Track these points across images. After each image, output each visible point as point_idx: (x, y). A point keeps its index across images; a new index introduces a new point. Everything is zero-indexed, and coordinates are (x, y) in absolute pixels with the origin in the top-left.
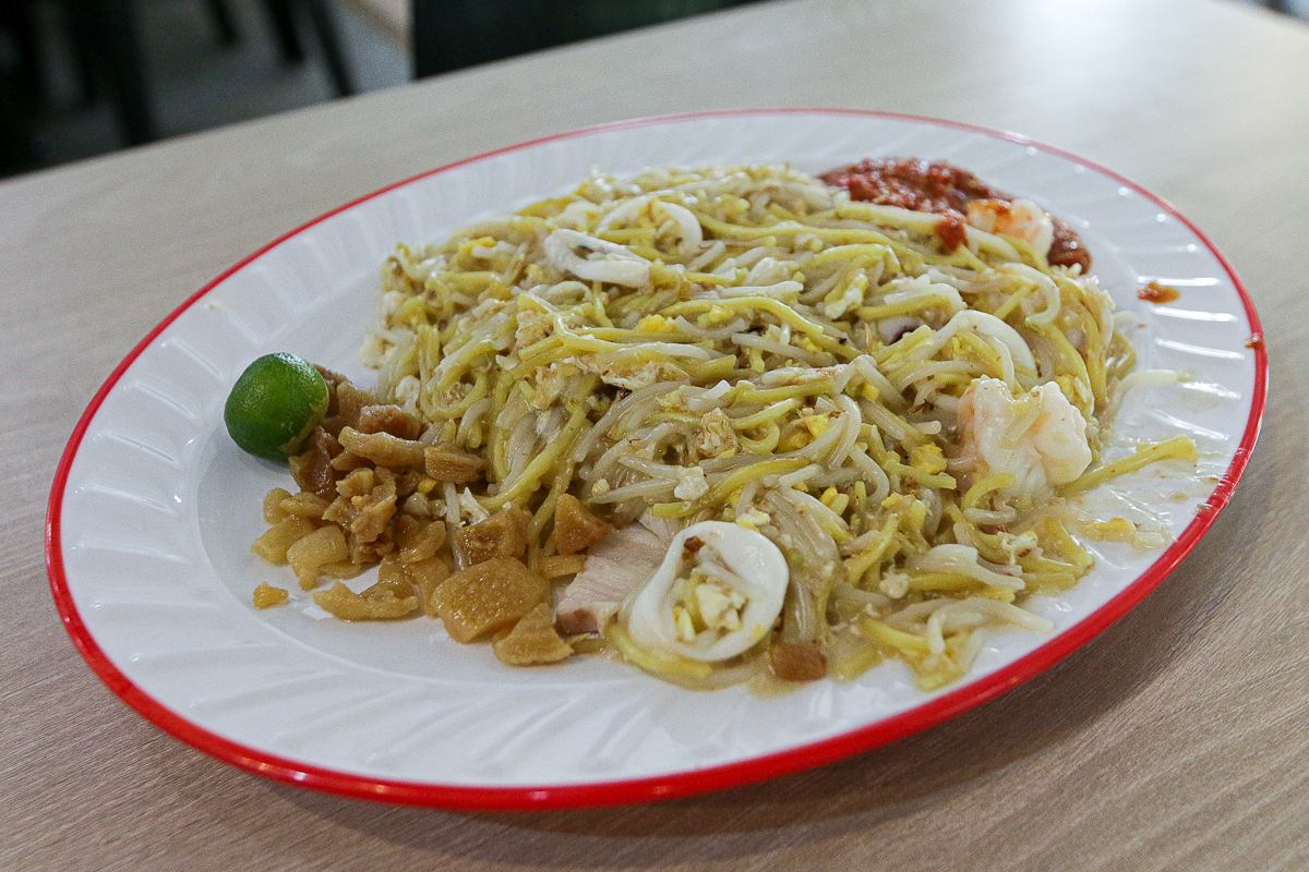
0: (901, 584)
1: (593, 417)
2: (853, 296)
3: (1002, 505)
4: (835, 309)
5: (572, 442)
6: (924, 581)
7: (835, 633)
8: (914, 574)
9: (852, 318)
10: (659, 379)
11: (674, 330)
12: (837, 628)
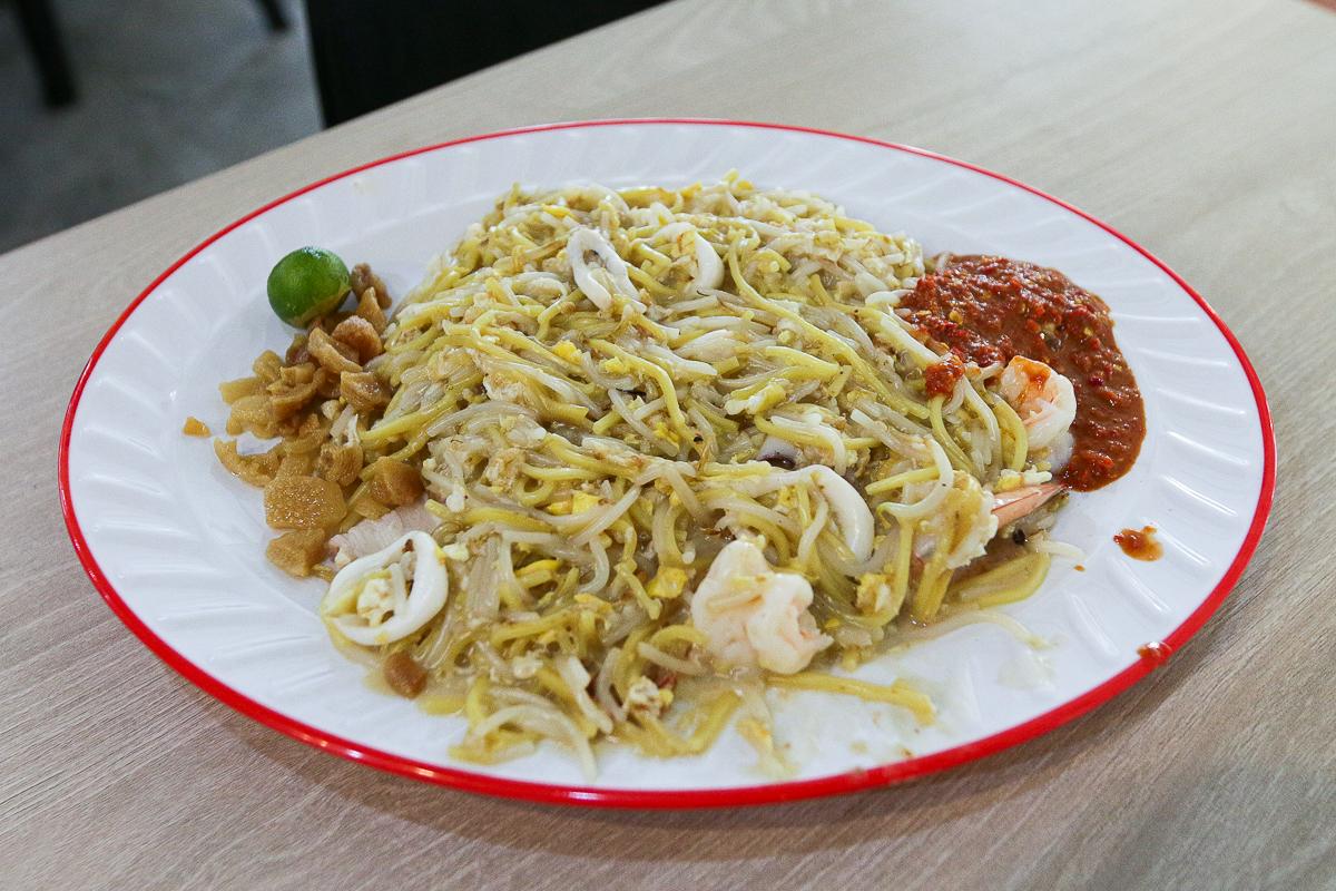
0: (528, 669)
1: (462, 404)
2: (753, 403)
3: (695, 657)
4: (733, 406)
5: (436, 416)
6: (549, 680)
7: (455, 674)
8: (548, 668)
9: (744, 422)
10: (516, 401)
11: (577, 363)
12: (460, 671)
